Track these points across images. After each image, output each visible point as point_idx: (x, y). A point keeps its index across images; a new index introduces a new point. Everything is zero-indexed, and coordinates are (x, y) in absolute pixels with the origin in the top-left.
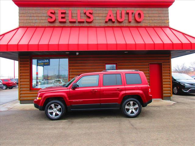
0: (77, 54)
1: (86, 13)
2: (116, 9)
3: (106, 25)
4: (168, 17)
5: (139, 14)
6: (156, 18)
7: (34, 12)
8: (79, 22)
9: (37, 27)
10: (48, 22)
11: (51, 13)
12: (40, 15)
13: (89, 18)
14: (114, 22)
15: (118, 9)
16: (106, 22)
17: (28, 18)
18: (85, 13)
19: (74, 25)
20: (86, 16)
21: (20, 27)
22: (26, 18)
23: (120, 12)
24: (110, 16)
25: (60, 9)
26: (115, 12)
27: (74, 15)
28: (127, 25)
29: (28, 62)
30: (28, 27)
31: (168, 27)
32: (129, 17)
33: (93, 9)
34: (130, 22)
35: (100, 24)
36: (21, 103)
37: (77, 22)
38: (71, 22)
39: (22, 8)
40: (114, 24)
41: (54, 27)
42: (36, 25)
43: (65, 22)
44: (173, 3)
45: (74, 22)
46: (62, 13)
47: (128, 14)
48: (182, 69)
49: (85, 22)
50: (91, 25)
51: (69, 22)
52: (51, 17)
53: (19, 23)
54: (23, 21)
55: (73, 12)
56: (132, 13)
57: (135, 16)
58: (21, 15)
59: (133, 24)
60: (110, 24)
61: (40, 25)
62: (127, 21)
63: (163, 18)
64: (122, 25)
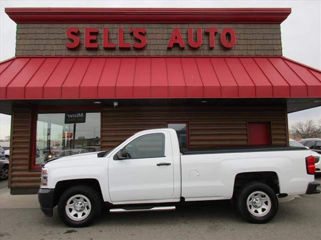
0: (116, 104)
1: (133, 32)
2: (186, 26)
3: (169, 54)
4: (280, 39)
5: (228, 35)
6: (258, 42)
7: (42, 31)
8: (122, 49)
9: (46, 58)
10: (66, 48)
11: (73, 33)
12: (52, 37)
13: (139, 41)
14: (182, 49)
15: (191, 26)
16: (169, 49)
17: (33, 42)
18: (132, 34)
19: (113, 54)
20: (133, 38)
21: (17, 57)
22: (28, 42)
23: (193, 31)
24: (176, 38)
25: (88, 26)
26: (185, 31)
27: (112, 37)
28: (206, 53)
29: (29, 118)
30: (30, 58)
31: (280, 57)
32: (209, 39)
33: (146, 26)
34: (211, 49)
35: (158, 51)
36: (12, 193)
37: (118, 49)
38: (106, 49)
39: (23, 26)
40: (183, 51)
41: (77, 57)
42: (45, 53)
43: (96, 49)
44: (288, 15)
45: (113, 49)
46: (92, 34)
47: (207, 34)
48: (308, 130)
49: (132, 48)
50: (143, 54)
51: (103, 49)
52: (72, 41)
53: (16, 50)
54: (22, 47)
55: (111, 32)
56: (216, 33)
57: (220, 39)
58: (20, 36)
59: (217, 52)
60: (175, 52)
61: (53, 54)
62: (206, 47)
63: (270, 42)
64: (197, 54)
